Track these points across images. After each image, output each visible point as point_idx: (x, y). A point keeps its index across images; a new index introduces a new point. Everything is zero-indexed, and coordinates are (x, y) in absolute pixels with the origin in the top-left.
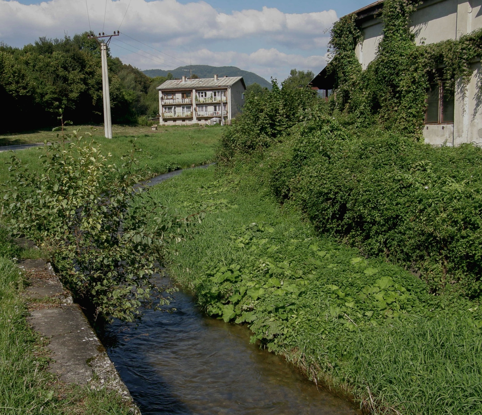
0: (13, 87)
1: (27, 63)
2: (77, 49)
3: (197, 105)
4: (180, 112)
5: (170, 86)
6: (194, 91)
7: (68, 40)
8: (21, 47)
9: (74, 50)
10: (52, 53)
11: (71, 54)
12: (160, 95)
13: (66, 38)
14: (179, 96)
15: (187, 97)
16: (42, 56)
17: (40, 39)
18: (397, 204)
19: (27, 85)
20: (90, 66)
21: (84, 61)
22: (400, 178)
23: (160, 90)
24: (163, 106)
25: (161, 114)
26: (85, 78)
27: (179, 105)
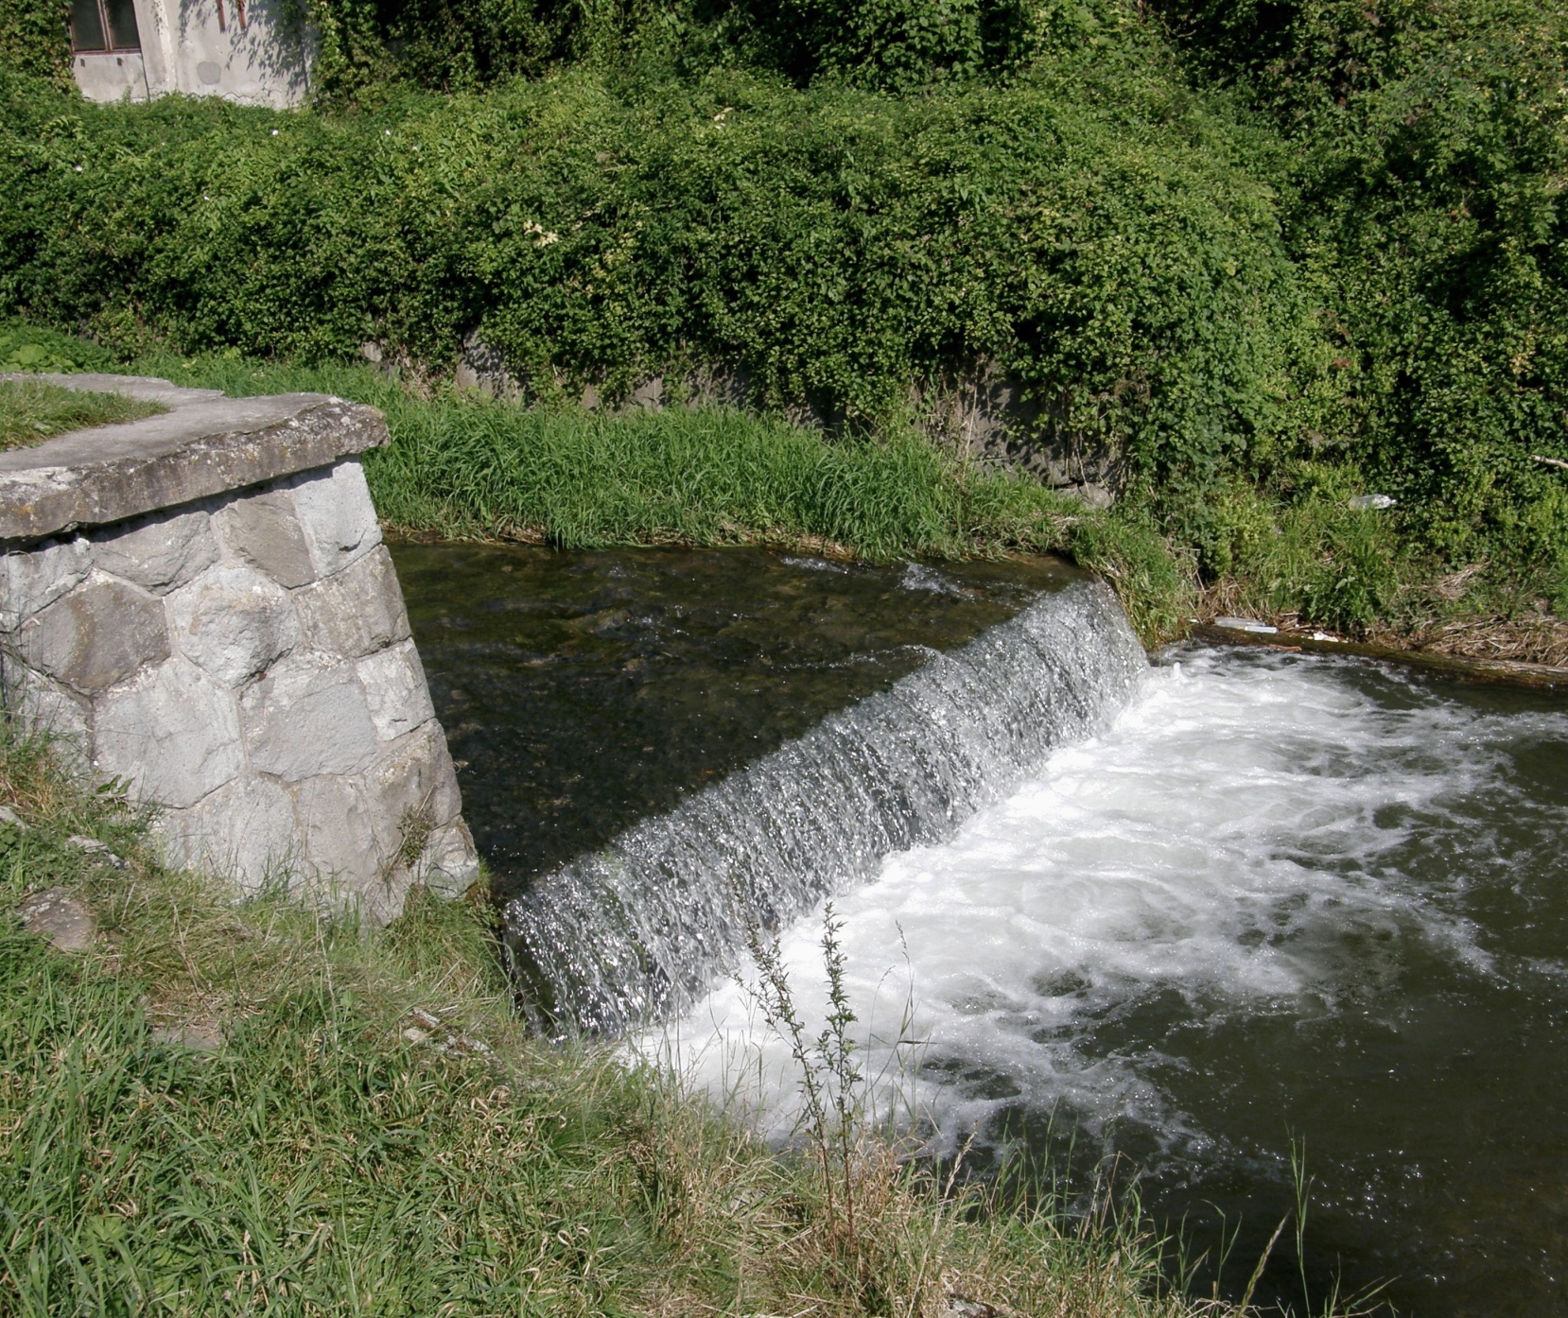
18: (27, 207)
22: (21, 152)
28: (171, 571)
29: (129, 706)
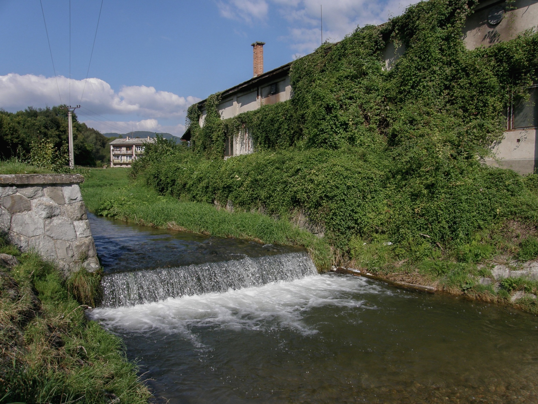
0: (9, 137)
1: (19, 123)
2: (54, 115)
3: (136, 155)
4: (125, 159)
5: (119, 143)
6: (134, 146)
7: (48, 110)
8: (15, 112)
9: (52, 116)
10: (36, 117)
11: (50, 118)
12: (112, 148)
13: (47, 108)
14: (124, 149)
15: (130, 150)
16: (29, 119)
17: (29, 107)
19: (19, 136)
20: (63, 127)
21: (58, 123)
23: (111, 145)
24: (113, 155)
25: (112, 161)
26: (59, 134)
27: (124, 155)
28: (32, 195)
29: (20, 216)
